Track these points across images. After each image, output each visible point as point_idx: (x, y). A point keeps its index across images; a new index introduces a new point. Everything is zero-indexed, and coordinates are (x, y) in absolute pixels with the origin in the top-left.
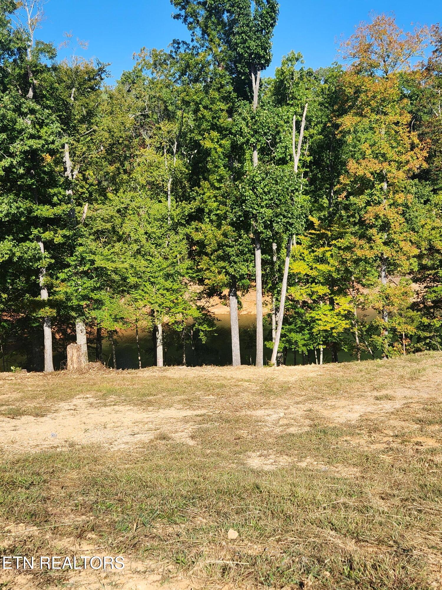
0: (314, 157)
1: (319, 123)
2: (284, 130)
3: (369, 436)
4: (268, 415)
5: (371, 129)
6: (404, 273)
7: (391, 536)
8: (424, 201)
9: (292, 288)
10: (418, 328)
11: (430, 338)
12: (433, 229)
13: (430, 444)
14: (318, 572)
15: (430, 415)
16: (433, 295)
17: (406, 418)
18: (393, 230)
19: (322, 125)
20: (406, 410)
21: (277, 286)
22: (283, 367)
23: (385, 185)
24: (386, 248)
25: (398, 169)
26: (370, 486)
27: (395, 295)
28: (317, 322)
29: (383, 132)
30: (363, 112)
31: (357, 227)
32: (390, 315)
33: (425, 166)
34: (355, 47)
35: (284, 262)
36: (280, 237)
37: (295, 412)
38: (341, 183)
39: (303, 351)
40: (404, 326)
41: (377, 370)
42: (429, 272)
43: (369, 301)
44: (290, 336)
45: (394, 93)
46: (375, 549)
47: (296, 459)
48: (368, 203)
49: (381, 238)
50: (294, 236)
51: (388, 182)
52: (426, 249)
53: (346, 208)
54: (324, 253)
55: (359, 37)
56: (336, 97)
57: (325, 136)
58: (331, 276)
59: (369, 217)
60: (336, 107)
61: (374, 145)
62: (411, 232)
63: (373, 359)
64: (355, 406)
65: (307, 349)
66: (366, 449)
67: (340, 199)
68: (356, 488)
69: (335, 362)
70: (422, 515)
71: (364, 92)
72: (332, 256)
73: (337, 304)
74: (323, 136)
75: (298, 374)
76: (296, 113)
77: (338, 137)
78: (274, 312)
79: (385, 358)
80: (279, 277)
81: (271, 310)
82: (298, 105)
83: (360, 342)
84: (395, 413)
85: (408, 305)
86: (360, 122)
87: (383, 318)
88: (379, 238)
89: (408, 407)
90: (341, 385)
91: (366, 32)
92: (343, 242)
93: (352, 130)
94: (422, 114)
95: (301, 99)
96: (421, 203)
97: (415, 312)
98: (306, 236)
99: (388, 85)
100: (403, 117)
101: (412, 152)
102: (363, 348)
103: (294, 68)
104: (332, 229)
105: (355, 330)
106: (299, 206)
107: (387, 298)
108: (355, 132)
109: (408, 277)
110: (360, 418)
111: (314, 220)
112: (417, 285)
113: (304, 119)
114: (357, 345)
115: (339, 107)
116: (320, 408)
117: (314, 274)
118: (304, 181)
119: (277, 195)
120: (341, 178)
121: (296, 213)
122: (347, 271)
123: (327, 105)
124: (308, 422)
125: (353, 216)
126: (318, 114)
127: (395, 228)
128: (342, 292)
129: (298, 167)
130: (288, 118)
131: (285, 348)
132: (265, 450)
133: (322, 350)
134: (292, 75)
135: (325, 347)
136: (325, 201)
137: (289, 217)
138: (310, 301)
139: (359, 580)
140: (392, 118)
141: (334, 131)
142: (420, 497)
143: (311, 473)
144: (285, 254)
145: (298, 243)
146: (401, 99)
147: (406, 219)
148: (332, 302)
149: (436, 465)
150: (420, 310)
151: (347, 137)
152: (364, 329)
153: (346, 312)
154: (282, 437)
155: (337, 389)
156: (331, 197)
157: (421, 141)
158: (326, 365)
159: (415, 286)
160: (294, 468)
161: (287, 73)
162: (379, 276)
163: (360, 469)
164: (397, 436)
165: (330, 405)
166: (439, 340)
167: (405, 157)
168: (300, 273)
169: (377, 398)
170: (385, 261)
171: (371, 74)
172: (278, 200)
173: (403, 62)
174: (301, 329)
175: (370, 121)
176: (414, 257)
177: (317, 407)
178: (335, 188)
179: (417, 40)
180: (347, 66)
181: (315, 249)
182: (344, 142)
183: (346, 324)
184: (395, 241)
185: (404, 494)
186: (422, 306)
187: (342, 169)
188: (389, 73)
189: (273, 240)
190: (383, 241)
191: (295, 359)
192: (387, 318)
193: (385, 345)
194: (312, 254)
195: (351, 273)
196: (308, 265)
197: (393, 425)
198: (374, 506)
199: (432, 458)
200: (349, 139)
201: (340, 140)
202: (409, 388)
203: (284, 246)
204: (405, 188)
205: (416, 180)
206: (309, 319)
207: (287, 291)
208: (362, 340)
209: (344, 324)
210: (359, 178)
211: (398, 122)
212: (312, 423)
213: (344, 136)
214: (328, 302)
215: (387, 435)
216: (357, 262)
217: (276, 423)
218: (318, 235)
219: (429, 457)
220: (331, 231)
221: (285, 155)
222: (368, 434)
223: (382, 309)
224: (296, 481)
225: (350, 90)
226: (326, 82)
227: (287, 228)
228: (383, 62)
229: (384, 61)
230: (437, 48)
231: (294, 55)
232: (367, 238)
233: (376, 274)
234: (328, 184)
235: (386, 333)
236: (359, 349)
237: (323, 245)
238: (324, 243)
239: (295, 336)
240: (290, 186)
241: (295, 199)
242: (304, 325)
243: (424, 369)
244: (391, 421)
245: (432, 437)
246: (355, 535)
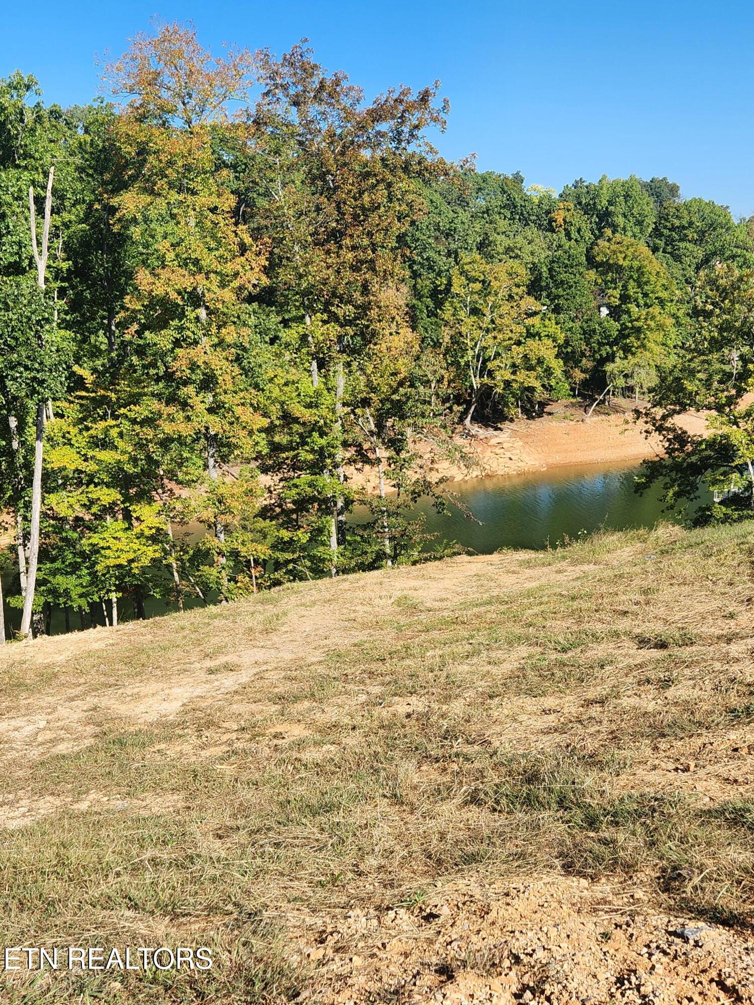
0: (75, 263)
1: (79, 203)
2: (14, 212)
3: (198, 736)
4: (16, 729)
5: (173, 216)
6: (247, 459)
7: (229, 897)
8: (270, 339)
9: (51, 496)
10: (274, 547)
11: (294, 561)
12: (286, 384)
13: (296, 732)
14: (99, 986)
15: (295, 687)
16: (294, 491)
17: (258, 696)
18: (221, 387)
19: (84, 206)
20: (258, 684)
21: (23, 494)
22: (43, 639)
23: (202, 313)
24: (212, 418)
25: (223, 285)
26: (199, 821)
27: (233, 496)
28: (103, 552)
29: (192, 223)
30: (156, 188)
31: (161, 385)
32: (227, 529)
33: (265, 281)
34: (131, 76)
35: (32, 450)
36: (22, 405)
37: (66, 715)
38: (128, 309)
39: (80, 607)
40: (251, 546)
41: (209, 624)
42: (284, 455)
43: (191, 508)
44: (54, 581)
45: (204, 158)
46: (203, 925)
47: (70, 799)
48: (177, 343)
49: (203, 402)
50: (50, 403)
51: (207, 308)
52: (278, 418)
53: (141, 351)
54: (106, 430)
55: (136, 58)
56: (105, 159)
57: (93, 226)
58: (122, 470)
59: (180, 365)
60: (107, 176)
61: (178, 244)
62: (253, 391)
63: (203, 607)
64: (173, 690)
65: (88, 602)
66: (193, 759)
67: (127, 337)
68: (174, 829)
69: (138, 618)
70: (281, 852)
71: (155, 153)
72: (121, 435)
73: (138, 519)
74: (88, 225)
75: (72, 648)
76: (33, 183)
77: (116, 229)
78: (21, 541)
79: (224, 602)
80: (25, 477)
81: (16, 538)
82: (37, 169)
83: (181, 578)
84: (241, 691)
85: (256, 511)
86: (151, 203)
87: (216, 536)
88: (200, 402)
89: (262, 678)
90: (148, 657)
91: (149, 51)
92: (140, 411)
93: (139, 216)
94: (255, 196)
95: (41, 159)
96: (266, 342)
97: (268, 521)
98: (73, 402)
99: (194, 143)
100: (223, 199)
101: (243, 259)
102: (187, 589)
103: (23, 102)
104: (118, 388)
105: (171, 560)
106: (54, 349)
107: (220, 502)
108: (146, 220)
109: (254, 465)
110: (182, 708)
111: (84, 372)
112: (269, 477)
113: (49, 194)
114: (177, 586)
115: (113, 177)
116: (112, 701)
117: (91, 468)
118: (61, 304)
119: (10, 329)
120: (127, 299)
121: (48, 362)
122: (149, 458)
123: (91, 172)
124: (91, 729)
125: (154, 365)
126: (73, 186)
127: (225, 384)
128: (144, 496)
129: (46, 280)
130: (20, 190)
131: (47, 604)
132: (10, 793)
133: (115, 600)
134: (22, 114)
135: (120, 595)
136: (101, 339)
137: (36, 369)
138: (87, 518)
139: (170, 982)
140: (204, 199)
141: (108, 219)
142: (279, 823)
143: (96, 818)
144: (35, 436)
145: (57, 415)
146: (218, 168)
147: (243, 369)
148: (127, 516)
149: (305, 765)
150: (276, 517)
151: (132, 229)
152: (186, 557)
153: (154, 531)
154: (42, 763)
155: (143, 665)
156: (112, 333)
157: (255, 239)
158: (122, 626)
159: (266, 480)
160: (66, 813)
161: (11, 110)
162: (204, 465)
163: (183, 794)
164: (244, 729)
165: (130, 694)
166: (309, 564)
167: (232, 267)
168: (64, 468)
169: (211, 671)
170: (213, 440)
171: (164, 123)
172: (12, 338)
173: (215, 107)
174: (75, 568)
175: (168, 203)
176: (260, 431)
177: (109, 702)
178: (118, 318)
179: (234, 73)
180: (122, 106)
181: (90, 425)
182: (127, 237)
183: (155, 551)
184: (227, 406)
185: (255, 822)
186: (278, 510)
187: (126, 284)
188: (193, 123)
189: (9, 411)
190: (207, 407)
191: (67, 621)
192: (222, 536)
193: (222, 581)
194: (85, 434)
195: (157, 464)
196: (78, 453)
197: (237, 712)
198: (203, 853)
199: (298, 756)
200: (136, 232)
201: (119, 234)
202: (262, 647)
203: (31, 420)
204: (238, 317)
205: (255, 305)
206: (87, 549)
207: (43, 502)
208: (183, 575)
209: (151, 552)
210: (158, 300)
211: (216, 208)
212: (98, 730)
213: (126, 228)
214: (120, 517)
215: (228, 730)
216: (165, 443)
217: (30, 742)
218: (93, 399)
219: (295, 755)
220: (116, 392)
221: (20, 257)
222: (196, 734)
223: (213, 520)
224: (66, 837)
225: (129, 149)
226: (87, 131)
227: (35, 388)
228: (182, 105)
229: (184, 103)
230: (268, 88)
231: (22, 79)
232: (179, 402)
233: (200, 463)
234: (104, 310)
235: (223, 560)
236: (179, 592)
237: (103, 418)
238: (105, 414)
239: (62, 582)
240: (33, 313)
241: (46, 336)
242: (79, 560)
243: (285, 614)
244: (235, 706)
245: (299, 721)
246: (170, 908)
